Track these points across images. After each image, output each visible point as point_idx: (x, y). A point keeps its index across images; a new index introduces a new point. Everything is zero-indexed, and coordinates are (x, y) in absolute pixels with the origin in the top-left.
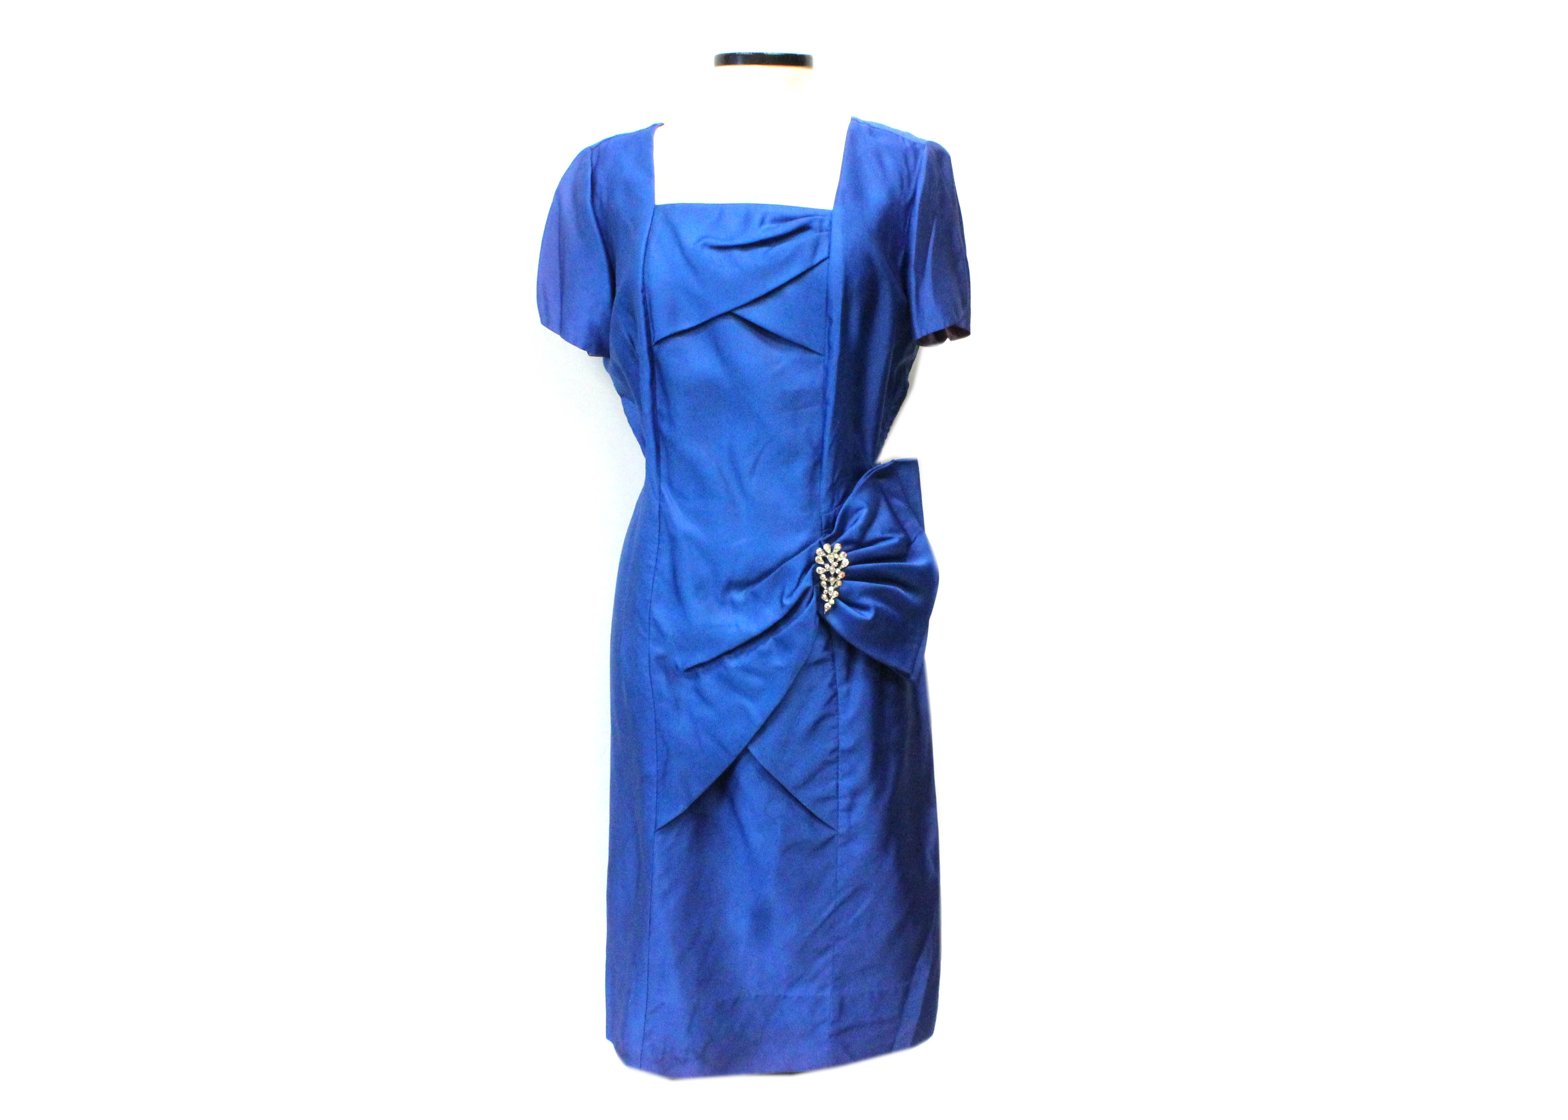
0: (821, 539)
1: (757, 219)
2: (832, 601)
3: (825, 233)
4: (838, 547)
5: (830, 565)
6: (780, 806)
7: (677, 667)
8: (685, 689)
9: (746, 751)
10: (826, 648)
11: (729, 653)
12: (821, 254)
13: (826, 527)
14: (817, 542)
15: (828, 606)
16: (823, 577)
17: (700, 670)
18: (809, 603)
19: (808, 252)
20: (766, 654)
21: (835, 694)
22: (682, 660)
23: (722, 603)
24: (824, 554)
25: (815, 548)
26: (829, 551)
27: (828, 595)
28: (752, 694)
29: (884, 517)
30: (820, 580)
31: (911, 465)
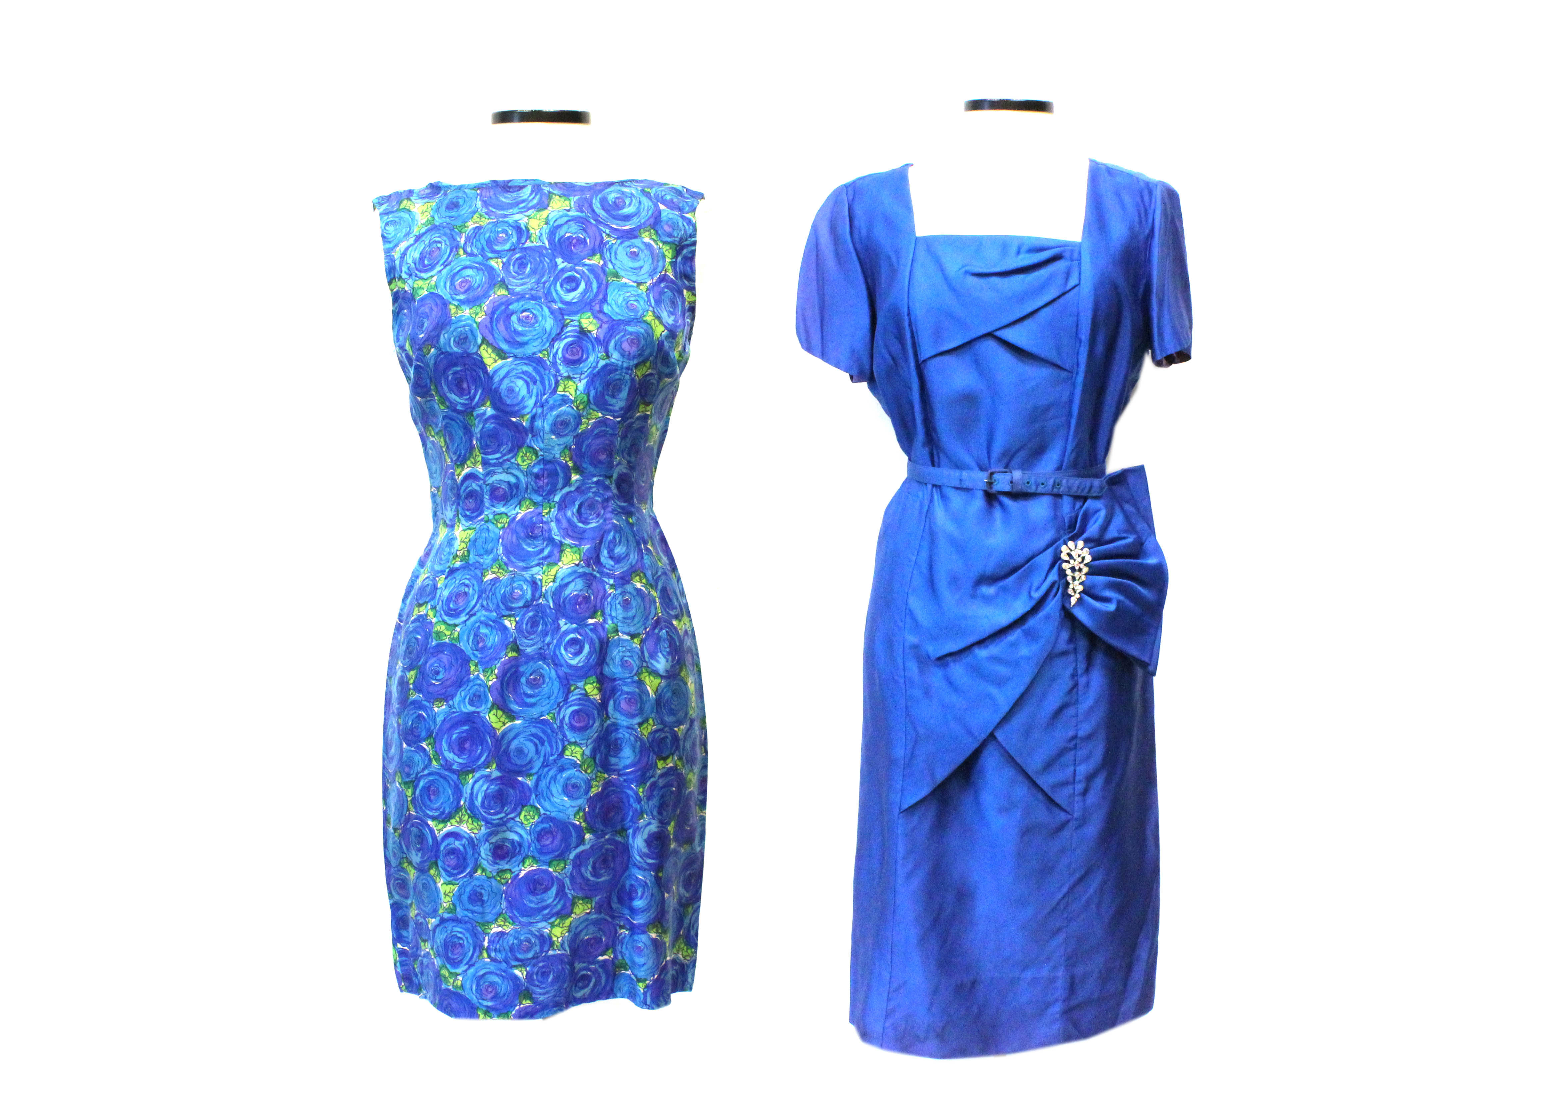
0: (1066, 537)
1: (1014, 250)
2: (1078, 596)
3: (1075, 263)
4: (1081, 543)
5: (1075, 560)
6: (1021, 791)
7: (929, 657)
8: (936, 678)
9: (992, 736)
10: (1071, 640)
11: (981, 643)
12: (1072, 282)
13: (1070, 527)
14: (1061, 541)
15: (1073, 600)
16: (1069, 572)
17: (950, 659)
18: (1055, 596)
19: (1060, 280)
20: (1013, 645)
21: (1076, 685)
22: (935, 650)
23: (973, 596)
24: (1069, 551)
25: (1060, 546)
26: (1073, 548)
27: (1073, 589)
28: (1000, 682)
29: (1118, 520)
30: (1066, 575)
31: (1139, 472)
